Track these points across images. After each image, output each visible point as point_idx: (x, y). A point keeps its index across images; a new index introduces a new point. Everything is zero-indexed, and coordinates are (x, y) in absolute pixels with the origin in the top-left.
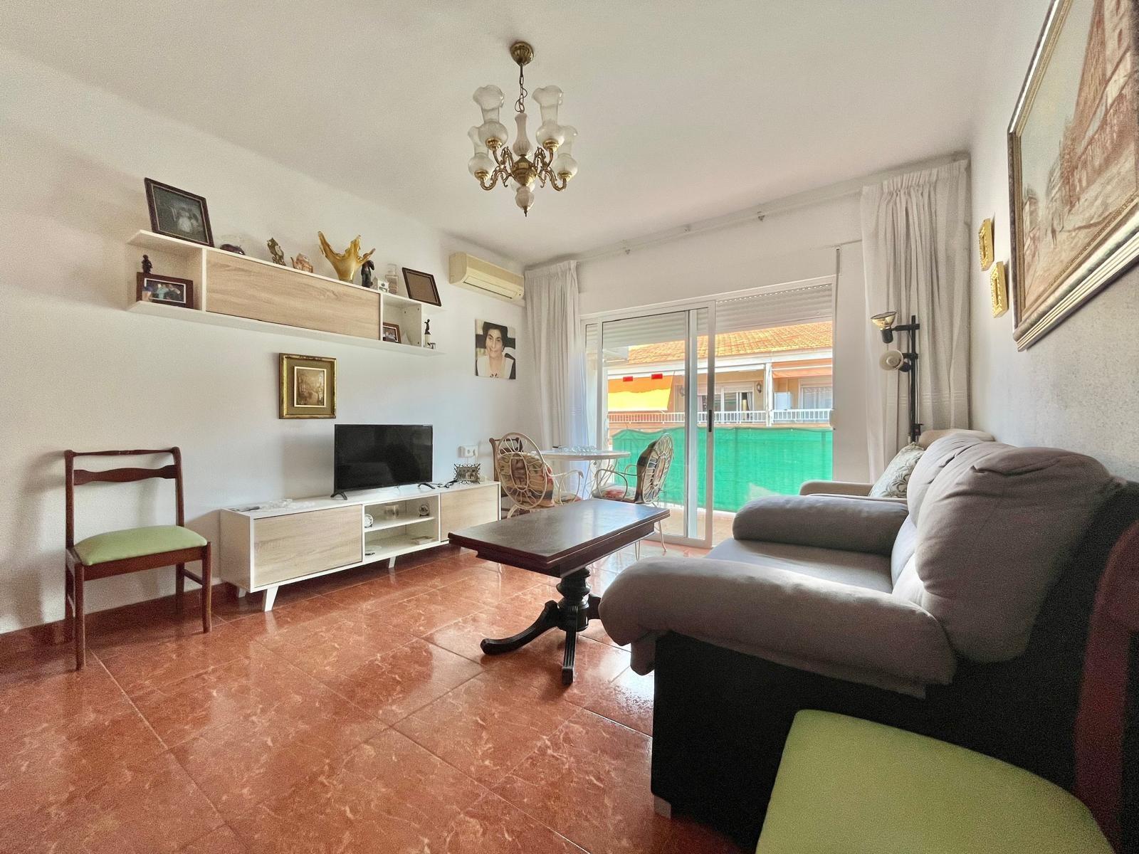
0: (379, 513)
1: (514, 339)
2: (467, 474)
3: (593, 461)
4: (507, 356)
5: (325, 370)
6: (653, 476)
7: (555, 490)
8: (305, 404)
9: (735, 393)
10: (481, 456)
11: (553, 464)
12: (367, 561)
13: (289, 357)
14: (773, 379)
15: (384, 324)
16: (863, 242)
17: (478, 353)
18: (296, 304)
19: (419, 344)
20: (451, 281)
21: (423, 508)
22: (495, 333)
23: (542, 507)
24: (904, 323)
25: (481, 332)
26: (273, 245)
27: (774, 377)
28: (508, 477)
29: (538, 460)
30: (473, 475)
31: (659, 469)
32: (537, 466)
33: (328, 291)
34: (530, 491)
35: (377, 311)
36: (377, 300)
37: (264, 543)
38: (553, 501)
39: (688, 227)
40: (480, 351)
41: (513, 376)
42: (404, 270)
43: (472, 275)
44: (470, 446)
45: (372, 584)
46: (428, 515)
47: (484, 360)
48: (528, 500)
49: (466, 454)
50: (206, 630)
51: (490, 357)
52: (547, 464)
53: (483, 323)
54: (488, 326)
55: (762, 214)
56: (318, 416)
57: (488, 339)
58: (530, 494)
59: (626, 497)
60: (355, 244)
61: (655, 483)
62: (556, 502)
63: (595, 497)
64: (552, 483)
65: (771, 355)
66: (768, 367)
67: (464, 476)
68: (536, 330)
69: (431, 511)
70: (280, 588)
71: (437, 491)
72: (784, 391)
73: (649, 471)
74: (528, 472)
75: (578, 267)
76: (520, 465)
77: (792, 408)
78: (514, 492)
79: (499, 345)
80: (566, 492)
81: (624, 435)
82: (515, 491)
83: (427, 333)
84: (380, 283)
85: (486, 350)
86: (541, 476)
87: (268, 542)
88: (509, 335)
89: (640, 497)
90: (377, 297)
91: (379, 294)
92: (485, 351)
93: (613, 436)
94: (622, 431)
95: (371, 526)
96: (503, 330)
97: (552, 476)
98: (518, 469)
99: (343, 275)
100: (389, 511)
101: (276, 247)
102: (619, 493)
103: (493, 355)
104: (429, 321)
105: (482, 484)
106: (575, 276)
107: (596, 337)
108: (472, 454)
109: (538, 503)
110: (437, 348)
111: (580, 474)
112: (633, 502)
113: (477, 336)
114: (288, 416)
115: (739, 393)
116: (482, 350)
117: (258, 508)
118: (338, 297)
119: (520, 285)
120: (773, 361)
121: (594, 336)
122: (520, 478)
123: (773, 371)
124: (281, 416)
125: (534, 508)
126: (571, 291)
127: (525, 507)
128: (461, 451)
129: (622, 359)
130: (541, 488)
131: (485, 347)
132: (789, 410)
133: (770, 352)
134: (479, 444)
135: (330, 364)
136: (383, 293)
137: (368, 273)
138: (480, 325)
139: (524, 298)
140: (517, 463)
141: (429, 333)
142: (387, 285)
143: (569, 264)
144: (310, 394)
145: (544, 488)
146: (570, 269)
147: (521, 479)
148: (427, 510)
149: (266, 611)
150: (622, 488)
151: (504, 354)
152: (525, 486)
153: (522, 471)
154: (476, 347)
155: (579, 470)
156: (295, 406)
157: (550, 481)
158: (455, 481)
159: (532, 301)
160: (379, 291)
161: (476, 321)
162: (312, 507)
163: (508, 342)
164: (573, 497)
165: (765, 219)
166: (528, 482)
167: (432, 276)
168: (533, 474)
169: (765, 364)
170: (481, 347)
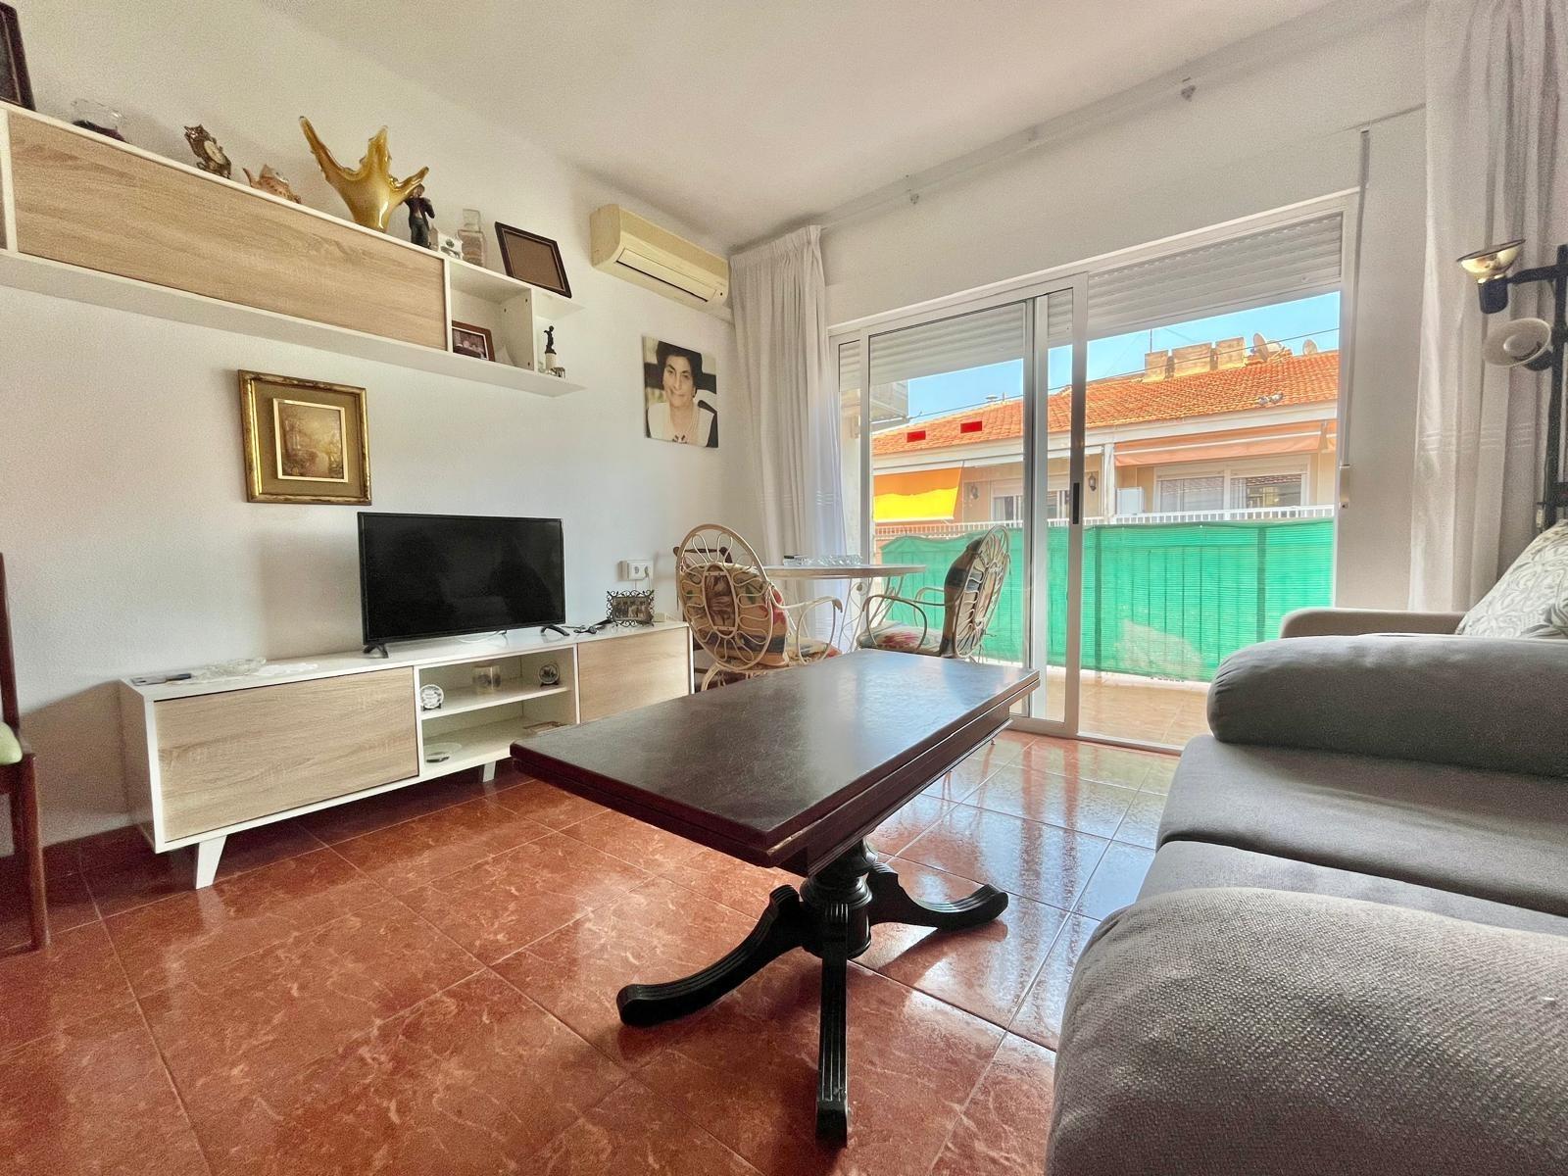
0: (456, 682)
1: (715, 377)
2: (629, 609)
3: (856, 581)
4: (702, 404)
5: (343, 410)
6: (974, 606)
7: (790, 638)
8: (302, 475)
9: (1056, 492)
10: (659, 578)
11: (786, 588)
12: (429, 773)
13: (258, 378)
14: (1117, 468)
15: (454, 323)
16: (1429, 107)
17: (650, 396)
18: (254, 261)
19: (530, 365)
20: (595, 260)
21: (547, 670)
22: (680, 364)
23: (766, 667)
24: (1531, 264)
25: (653, 360)
26: (198, 139)
27: (1118, 464)
28: (700, 612)
29: (756, 576)
30: (641, 611)
31: (985, 593)
32: (753, 587)
33: (326, 240)
34: (742, 636)
35: (440, 294)
36: (439, 272)
37: (185, 749)
38: (785, 656)
39: (1033, 132)
40: (653, 394)
41: (713, 442)
42: (499, 227)
43: (631, 247)
44: (639, 560)
45: (438, 819)
46: (556, 684)
47: (660, 411)
48: (738, 653)
49: (633, 574)
50: (37, 944)
51: (672, 405)
52: (775, 584)
53: (657, 344)
54: (665, 350)
55: (1192, 83)
56: (333, 499)
57: (666, 374)
58: (741, 643)
59: (922, 647)
60: (378, 148)
61: (977, 620)
62: (791, 658)
63: (862, 647)
64: (783, 620)
65: (1114, 430)
66: (1109, 450)
67: (625, 613)
68: (751, 361)
69: (563, 675)
70: (230, 838)
71: (572, 640)
72: (1132, 486)
73: (968, 595)
74: (736, 601)
75: (823, 241)
76: (721, 586)
77: (1144, 511)
78: (712, 640)
79: (688, 385)
80: (809, 638)
81: (900, 546)
82: (714, 636)
83: (549, 350)
84: (442, 239)
85: (664, 392)
86: (762, 608)
87: (194, 746)
88: (706, 369)
89: (950, 645)
90: (437, 264)
91: (442, 260)
92: (661, 396)
93: (882, 548)
94: (897, 540)
95: (439, 707)
96: (694, 358)
97: (783, 608)
98: (718, 594)
99: (363, 214)
100: (480, 677)
101: (208, 144)
102: (910, 638)
103: (677, 402)
104: (551, 329)
105: (658, 627)
106: (818, 254)
107: (858, 366)
108: (642, 574)
109: (758, 659)
110: (569, 377)
111: (837, 604)
112: (939, 654)
113: (647, 367)
114: (263, 497)
115: (1061, 492)
116: (657, 392)
117: (189, 677)
118: (353, 258)
119: (722, 276)
120: (1116, 441)
121: (854, 366)
122: (721, 613)
123: (1115, 456)
124: (250, 497)
125: (750, 669)
126: (812, 278)
127: (735, 669)
128: (622, 570)
129: (899, 416)
130: (760, 631)
131: (662, 387)
132: (1139, 515)
133: (1111, 426)
134: (656, 558)
135: (353, 398)
136: (449, 259)
137: (422, 222)
138: (652, 345)
139: (730, 304)
140: (716, 583)
141: (553, 352)
142: (458, 245)
143: (808, 234)
144: (313, 457)
145: (767, 632)
146: (809, 243)
147: (725, 614)
148: (553, 675)
149: (198, 886)
150: (917, 630)
151: (696, 401)
152: (731, 629)
153: (726, 599)
154: (646, 385)
155: (834, 597)
156: (280, 475)
157: (780, 618)
158: (608, 622)
159: (743, 308)
160: (440, 254)
161: (644, 340)
162: (314, 671)
163: (704, 380)
164: (823, 647)
165: (1194, 96)
166: (738, 620)
167: (555, 243)
168: (748, 605)
169: (1103, 445)
170: (653, 387)
